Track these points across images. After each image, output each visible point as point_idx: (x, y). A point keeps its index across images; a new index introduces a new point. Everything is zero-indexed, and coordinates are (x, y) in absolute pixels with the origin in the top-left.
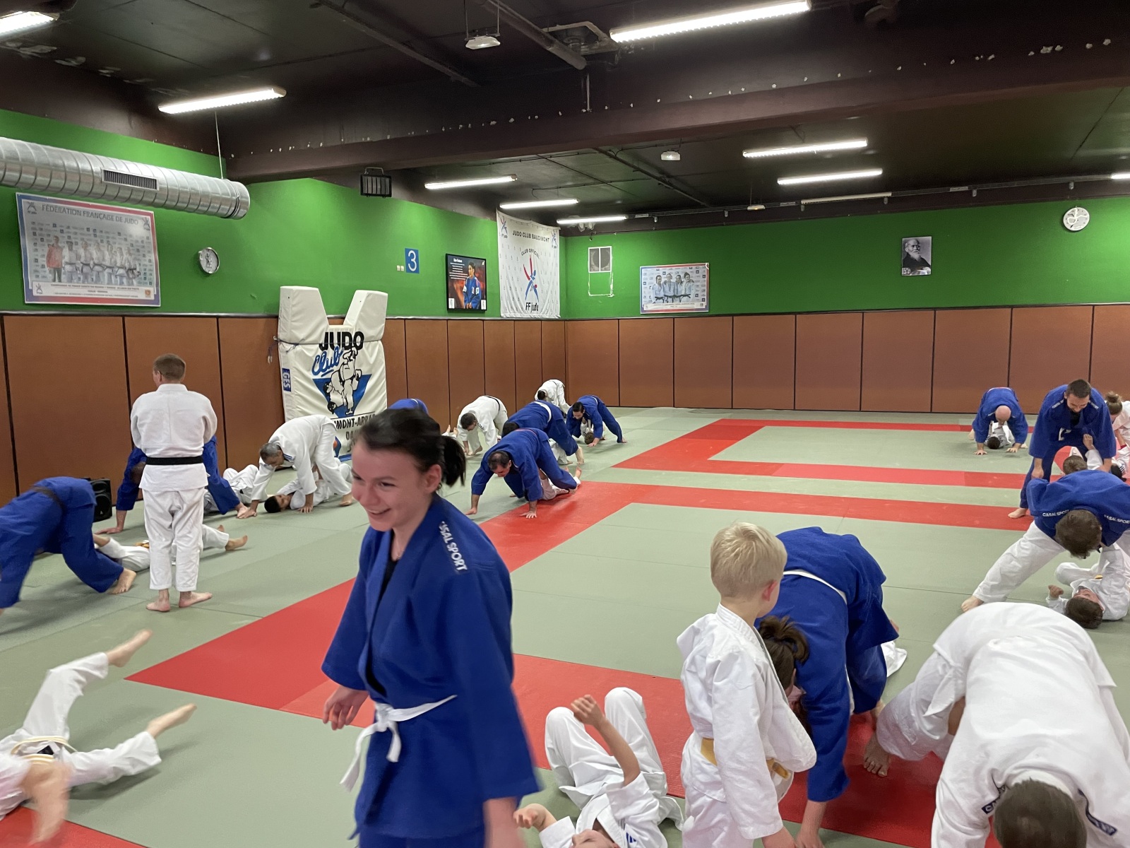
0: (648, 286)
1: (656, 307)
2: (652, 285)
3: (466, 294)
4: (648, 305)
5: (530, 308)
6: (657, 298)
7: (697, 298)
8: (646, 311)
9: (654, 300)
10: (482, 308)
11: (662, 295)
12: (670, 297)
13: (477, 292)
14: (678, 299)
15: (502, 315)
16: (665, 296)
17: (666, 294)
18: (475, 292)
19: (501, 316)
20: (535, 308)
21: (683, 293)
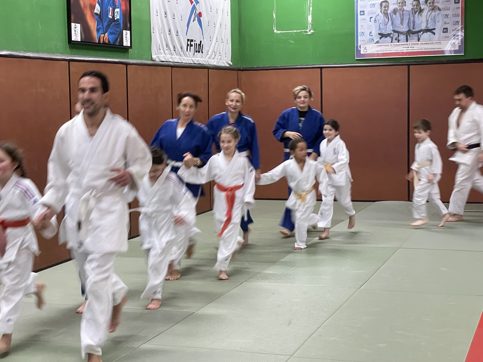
0: (367, 17)
1: (379, 48)
2: (374, 16)
3: (100, 17)
4: (367, 46)
5: (192, 48)
6: (382, 35)
7: (446, 34)
8: (364, 55)
9: (377, 38)
10: (124, 45)
11: (389, 29)
12: (402, 33)
13: (117, 17)
14: (415, 37)
15: (154, 57)
16: (395, 31)
17: (396, 29)
18: (113, 17)
19: (152, 59)
20: (199, 48)
21: (423, 27)
